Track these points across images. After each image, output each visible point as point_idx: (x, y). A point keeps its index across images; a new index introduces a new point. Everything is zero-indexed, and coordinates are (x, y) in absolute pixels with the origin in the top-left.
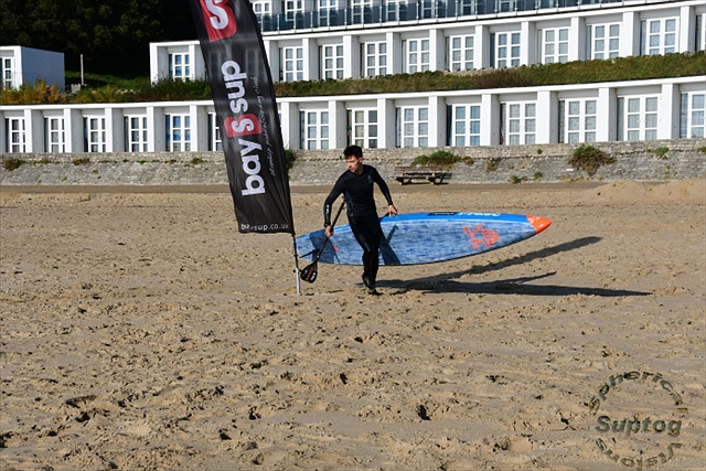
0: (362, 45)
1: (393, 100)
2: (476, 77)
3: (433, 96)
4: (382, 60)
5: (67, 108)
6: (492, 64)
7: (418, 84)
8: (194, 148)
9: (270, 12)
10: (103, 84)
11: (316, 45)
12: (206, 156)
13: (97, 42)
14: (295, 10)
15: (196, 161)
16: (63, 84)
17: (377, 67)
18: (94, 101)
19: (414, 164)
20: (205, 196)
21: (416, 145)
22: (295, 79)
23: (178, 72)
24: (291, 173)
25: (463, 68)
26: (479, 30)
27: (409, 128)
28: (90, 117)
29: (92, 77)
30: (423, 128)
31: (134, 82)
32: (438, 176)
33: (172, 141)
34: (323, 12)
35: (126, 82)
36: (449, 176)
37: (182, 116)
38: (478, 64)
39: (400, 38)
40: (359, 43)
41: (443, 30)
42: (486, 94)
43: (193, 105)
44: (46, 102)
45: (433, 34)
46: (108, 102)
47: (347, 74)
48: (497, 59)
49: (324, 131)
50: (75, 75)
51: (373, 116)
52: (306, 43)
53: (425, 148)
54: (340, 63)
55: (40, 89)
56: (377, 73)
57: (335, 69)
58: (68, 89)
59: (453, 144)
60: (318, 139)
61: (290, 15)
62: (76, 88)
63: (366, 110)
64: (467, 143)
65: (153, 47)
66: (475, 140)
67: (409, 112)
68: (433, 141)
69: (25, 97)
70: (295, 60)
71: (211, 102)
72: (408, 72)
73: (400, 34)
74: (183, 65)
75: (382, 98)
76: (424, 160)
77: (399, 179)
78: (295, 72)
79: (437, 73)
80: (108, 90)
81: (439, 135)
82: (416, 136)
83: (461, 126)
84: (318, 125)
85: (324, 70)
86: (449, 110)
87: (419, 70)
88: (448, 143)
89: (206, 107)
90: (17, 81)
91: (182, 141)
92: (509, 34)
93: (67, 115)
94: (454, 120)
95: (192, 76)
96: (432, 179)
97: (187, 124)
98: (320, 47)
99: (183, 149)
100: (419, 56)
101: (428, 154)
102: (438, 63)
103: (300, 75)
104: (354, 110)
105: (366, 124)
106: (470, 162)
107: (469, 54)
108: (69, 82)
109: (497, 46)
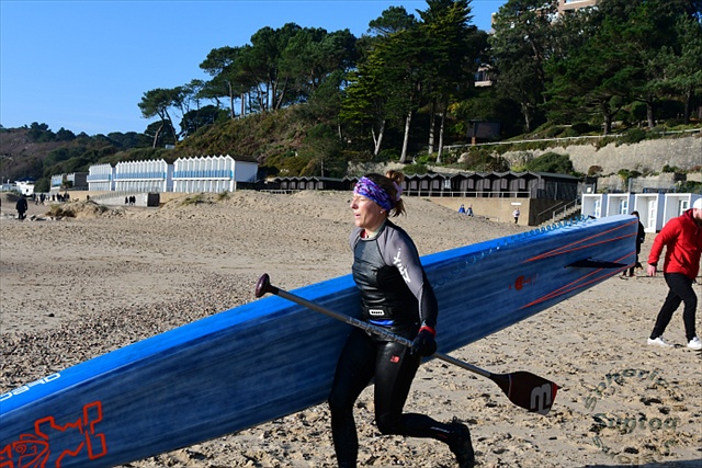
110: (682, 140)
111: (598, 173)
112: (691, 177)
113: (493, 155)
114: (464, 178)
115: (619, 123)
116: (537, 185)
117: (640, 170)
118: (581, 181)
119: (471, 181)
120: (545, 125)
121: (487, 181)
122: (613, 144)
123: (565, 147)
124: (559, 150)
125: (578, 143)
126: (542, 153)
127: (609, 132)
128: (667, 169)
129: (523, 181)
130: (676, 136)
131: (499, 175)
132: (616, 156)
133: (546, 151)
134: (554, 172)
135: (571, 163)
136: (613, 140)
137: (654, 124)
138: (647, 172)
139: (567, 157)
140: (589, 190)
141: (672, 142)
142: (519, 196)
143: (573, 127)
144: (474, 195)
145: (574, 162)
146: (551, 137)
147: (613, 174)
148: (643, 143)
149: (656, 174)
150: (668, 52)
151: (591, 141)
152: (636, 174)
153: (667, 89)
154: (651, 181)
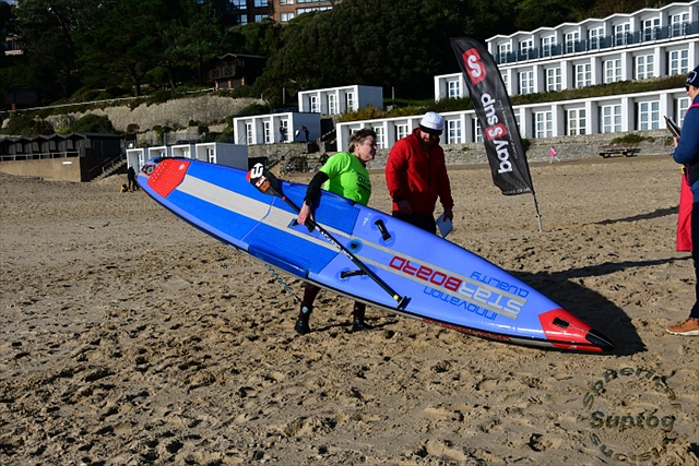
0: (574, 67)
1: (597, 102)
2: (656, 82)
3: (625, 98)
4: (588, 76)
5: (385, 121)
6: (667, 73)
7: (613, 90)
8: (463, 141)
9: (511, 50)
10: (406, 105)
11: (543, 70)
12: (471, 145)
13: (402, 78)
14: (528, 47)
15: (465, 149)
16: (382, 106)
17: (584, 81)
18: (401, 115)
19: (612, 144)
20: (472, 171)
21: (613, 131)
22: (528, 92)
23: (452, 93)
24: (528, 155)
25: (645, 77)
26: (657, 51)
27: (608, 119)
28: (398, 126)
29: (399, 100)
30: (617, 119)
31: (425, 102)
32: (629, 151)
33: (449, 137)
34: (546, 47)
35: (420, 102)
36: (638, 151)
37: (456, 121)
38: (656, 73)
39: (601, 61)
40: (572, 66)
41: (631, 53)
42: (663, 94)
43: (462, 113)
44: (372, 118)
45: (624, 56)
46: (408, 115)
47: (564, 87)
48: (670, 69)
49: (549, 125)
50: (389, 100)
51: (582, 113)
52: (535, 68)
53: (619, 133)
54: (558, 80)
55: (369, 111)
56: (584, 85)
57: (555, 84)
58: (385, 109)
59: (640, 129)
60: (545, 130)
61: (524, 51)
62: (390, 108)
63: (578, 110)
64: (650, 128)
65: (437, 78)
66: (655, 125)
67: (608, 109)
68: (625, 127)
69: (360, 115)
70: (528, 80)
71: (473, 111)
72: (606, 82)
73: (600, 57)
74: (455, 89)
75: (588, 101)
76: (618, 141)
77: (602, 154)
78: (528, 87)
79: (627, 82)
80: (409, 108)
81: (629, 124)
82: (613, 125)
83: (645, 116)
84: (545, 121)
85: (548, 85)
86: (636, 105)
87: (614, 81)
88: (636, 128)
89: (471, 114)
90: (356, 107)
91: (456, 137)
92: (680, 52)
93: (385, 125)
94: (640, 113)
95: (461, 96)
96: (625, 153)
97: (459, 126)
98: (545, 71)
99: (456, 142)
100: (614, 72)
101: (622, 136)
102: (628, 74)
103: (531, 90)
104: (569, 110)
105: (578, 119)
106: (652, 140)
107: (650, 67)
108: (385, 105)
109: (671, 61)
110: (200, 98)
111: (136, 130)
112: (212, 129)
113: (35, 120)
114: (12, 143)
115: (146, 85)
116: (84, 144)
117: (171, 125)
118: (123, 138)
119: (19, 145)
120: (82, 89)
121: (36, 145)
122: (145, 105)
123: (103, 109)
124: (98, 112)
125: (114, 105)
126: (82, 115)
127: (140, 94)
128: (192, 123)
129: (70, 143)
130: (195, 96)
131: (47, 138)
132: (148, 114)
133: (86, 114)
134: (97, 132)
135: (110, 122)
136: (144, 101)
137: (176, 86)
138: (177, 127)
139: (106, 117)
140: (131, 145)
141: (193, 101)
142: (69, 155)
143: (107, 91)
144: (24, 158)
145: (113, 122)
146: (88, 101)
147: (148, 130)
148: (169, 102)
149: (185, 128)
150: (178, 24)
151: (125, 103)
152: (168, 130)
153: (182, 56)
154: (182, 134)
